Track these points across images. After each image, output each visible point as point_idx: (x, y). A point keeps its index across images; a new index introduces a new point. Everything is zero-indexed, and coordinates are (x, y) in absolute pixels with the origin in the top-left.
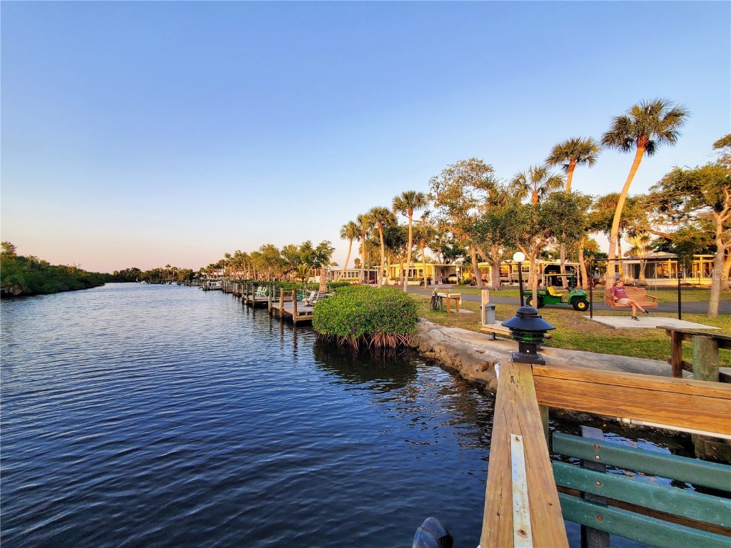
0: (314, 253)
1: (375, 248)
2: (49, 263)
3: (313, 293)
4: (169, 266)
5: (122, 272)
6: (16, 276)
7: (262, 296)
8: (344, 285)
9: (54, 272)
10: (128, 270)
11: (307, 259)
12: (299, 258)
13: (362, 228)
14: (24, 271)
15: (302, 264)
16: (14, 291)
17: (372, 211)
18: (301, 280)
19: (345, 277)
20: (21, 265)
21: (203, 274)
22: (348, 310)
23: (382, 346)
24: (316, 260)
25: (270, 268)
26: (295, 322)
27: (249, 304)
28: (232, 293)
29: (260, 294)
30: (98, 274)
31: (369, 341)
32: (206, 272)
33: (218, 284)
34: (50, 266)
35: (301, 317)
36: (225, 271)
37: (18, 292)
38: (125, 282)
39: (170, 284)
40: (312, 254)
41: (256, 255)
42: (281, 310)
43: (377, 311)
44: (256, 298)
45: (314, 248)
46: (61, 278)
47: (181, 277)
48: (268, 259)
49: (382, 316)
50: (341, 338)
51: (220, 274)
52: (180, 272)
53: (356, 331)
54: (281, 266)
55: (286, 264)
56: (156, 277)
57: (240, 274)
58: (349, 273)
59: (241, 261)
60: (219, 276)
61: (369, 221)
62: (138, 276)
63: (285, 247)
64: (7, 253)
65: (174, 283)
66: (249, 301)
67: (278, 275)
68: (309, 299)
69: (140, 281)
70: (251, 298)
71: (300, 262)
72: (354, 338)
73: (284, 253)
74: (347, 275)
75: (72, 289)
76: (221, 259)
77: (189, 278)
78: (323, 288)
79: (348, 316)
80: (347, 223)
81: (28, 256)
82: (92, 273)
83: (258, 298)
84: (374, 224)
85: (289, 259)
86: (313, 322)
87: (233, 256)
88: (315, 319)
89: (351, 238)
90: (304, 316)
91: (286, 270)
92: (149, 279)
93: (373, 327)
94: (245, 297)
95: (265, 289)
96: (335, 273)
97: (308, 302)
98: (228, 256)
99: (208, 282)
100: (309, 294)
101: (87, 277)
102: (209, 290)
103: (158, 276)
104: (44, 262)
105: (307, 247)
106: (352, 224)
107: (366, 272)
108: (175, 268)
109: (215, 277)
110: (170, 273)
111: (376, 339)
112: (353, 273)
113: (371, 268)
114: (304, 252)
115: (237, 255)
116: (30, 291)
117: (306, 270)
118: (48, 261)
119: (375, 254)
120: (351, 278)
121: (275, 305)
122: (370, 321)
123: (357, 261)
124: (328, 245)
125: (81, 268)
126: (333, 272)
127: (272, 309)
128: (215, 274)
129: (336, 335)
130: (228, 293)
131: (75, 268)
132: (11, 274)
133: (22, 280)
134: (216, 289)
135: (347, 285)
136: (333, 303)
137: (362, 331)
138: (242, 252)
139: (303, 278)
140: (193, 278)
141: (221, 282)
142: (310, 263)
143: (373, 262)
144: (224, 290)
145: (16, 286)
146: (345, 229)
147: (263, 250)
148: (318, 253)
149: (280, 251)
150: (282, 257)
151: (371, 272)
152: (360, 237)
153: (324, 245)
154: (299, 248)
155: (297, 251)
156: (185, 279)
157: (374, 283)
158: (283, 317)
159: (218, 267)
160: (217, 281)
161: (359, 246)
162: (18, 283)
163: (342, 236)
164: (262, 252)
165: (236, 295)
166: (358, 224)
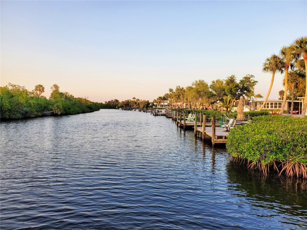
0: (237, 86)
1: (300, 79)
2: (73, 97)
3: (231, 121)
4: (134, 98)
5: (109, 102)
6: (58, 104)
7: (191, 121)
8: (262, 114)
9: (76, 101)
10: (112, 100)
11: (231, 91)
12: (224, 90)
13: (285, 61)
14: (62, 101)
15: (227, 96)
16: (58, 112)
17: (297, 42)
18: (225, 109)
19: (268, 107)
20: (61, 97)
21: (155, 104)
22: (258, 137)
23: (295, 176)
24: (239, 92)
25: (200, 99)
26: (213, 144)
27: (181, 127)
28: (171, 118)
29: (190, 120)
30: (97, 103)
31: (280, 169)
32: (157, 102)
33: (163, 111)
34: (74, 98)
35: (219, 140)
36: (168, 102)
37: (59, 113)
38: (111, 108)
39: (135, 110)
40: (235, 87)
41: (190, 88)
42: (203, 133)
43: (290, 140)
44: (186, 122)
45: (238, 81)
46: (78, 105)
47: (142, 106)
48: (198, 92)
49: (296, 146)
50: (251, 162)
51: (166, 104)
52: (141, 102)
53: (265, 157)
54: (209, 98)
55: (213, 95)
56: (127, 106)
57: (179, 104)
58: (272, 104)
59: (180, 94)
60: (165, 106)
61: (294, 52)
62: (117, 105)
63: (214, 82)
64: (56, 91)
65: (137, 110)
66: (181, 124)
67: (206, 105)
68: (227, 126)
69: (118, 108)
70: (183, 122)
71: (225, 94)
72: (263, 163)
73: (212, 87)
74: (270, 106)
75: (84, 112)
76: (166, 93)
77: (147, 107)
78: (240, 117)
79: (258, 143)
80: (270, 56)
81: (65, 92)
82: (93, 103)
83: (188, 123)
84: (299, 55)
85: (216, 92)
86: (227, 145)
87: (174, 91)
88: (228, 143)
89: (273, 71)
90: (221, 140)
91: (213, 101)
92: (123, 107)
93: (285, 156)
94: (179, 121)
95: (194, 116)
96: (258, 103)
97: (227, 128)
98: (171, 90)
99: (157, 110)
100: (228, 121)
101: (91, 105)
102: (157, 115)
103: (128, 105)
104: (71, 96)
105: (231, 80)
106: (275, 57)
107: (290, 104)
108: (138, 100)
109: (163, 106)
110: (136, 103)
111: (288, 167)
112: (276, 104)
113: (296, 99)
114: (228, 85)
115: (177, 89)
116: (65, 113)
117: (230, 100)
118: (73, 95)
119: (301, 85)
120: (274, 108)
121: (199, 129)
122: (282, 149)
123: (282, 93)
124: (251, 79)
125: (88, 100)
126: (256, 103)
127: (197, 131)
128: (162, 104)
129: (246, 160)
130: (170, 118)
131: (85, 99)
132: (57, 103)
133: (61, 107)
134: (162, 115)
135: (266, 114)
136: (246, 129)
137: (271, 158)
138: (181, 87)
139: (227, 108)
140: (148, 107)
141: (165, 110)
142: (234, 95)
143: (299, 94)
144: (167, 116)
145: (59, 109)
146: (268, 62)
147: (196, 85)
148: (241, 86)
149: (209, 85)
150: (210, 90)
151: (295, 103)
152: (283, 69)
153: (247, 79)
154: (224, 82)
155: (223, 85)
156: (144, 107)
157: (298, 113)
158: (204, 139)
159: (164, 99)
160: (163, 109)
161: (283, 79)
162: (59, 108)
163: (265, 69)
164: (194, 87)
165: (174, 120)
166: (281, 57)
